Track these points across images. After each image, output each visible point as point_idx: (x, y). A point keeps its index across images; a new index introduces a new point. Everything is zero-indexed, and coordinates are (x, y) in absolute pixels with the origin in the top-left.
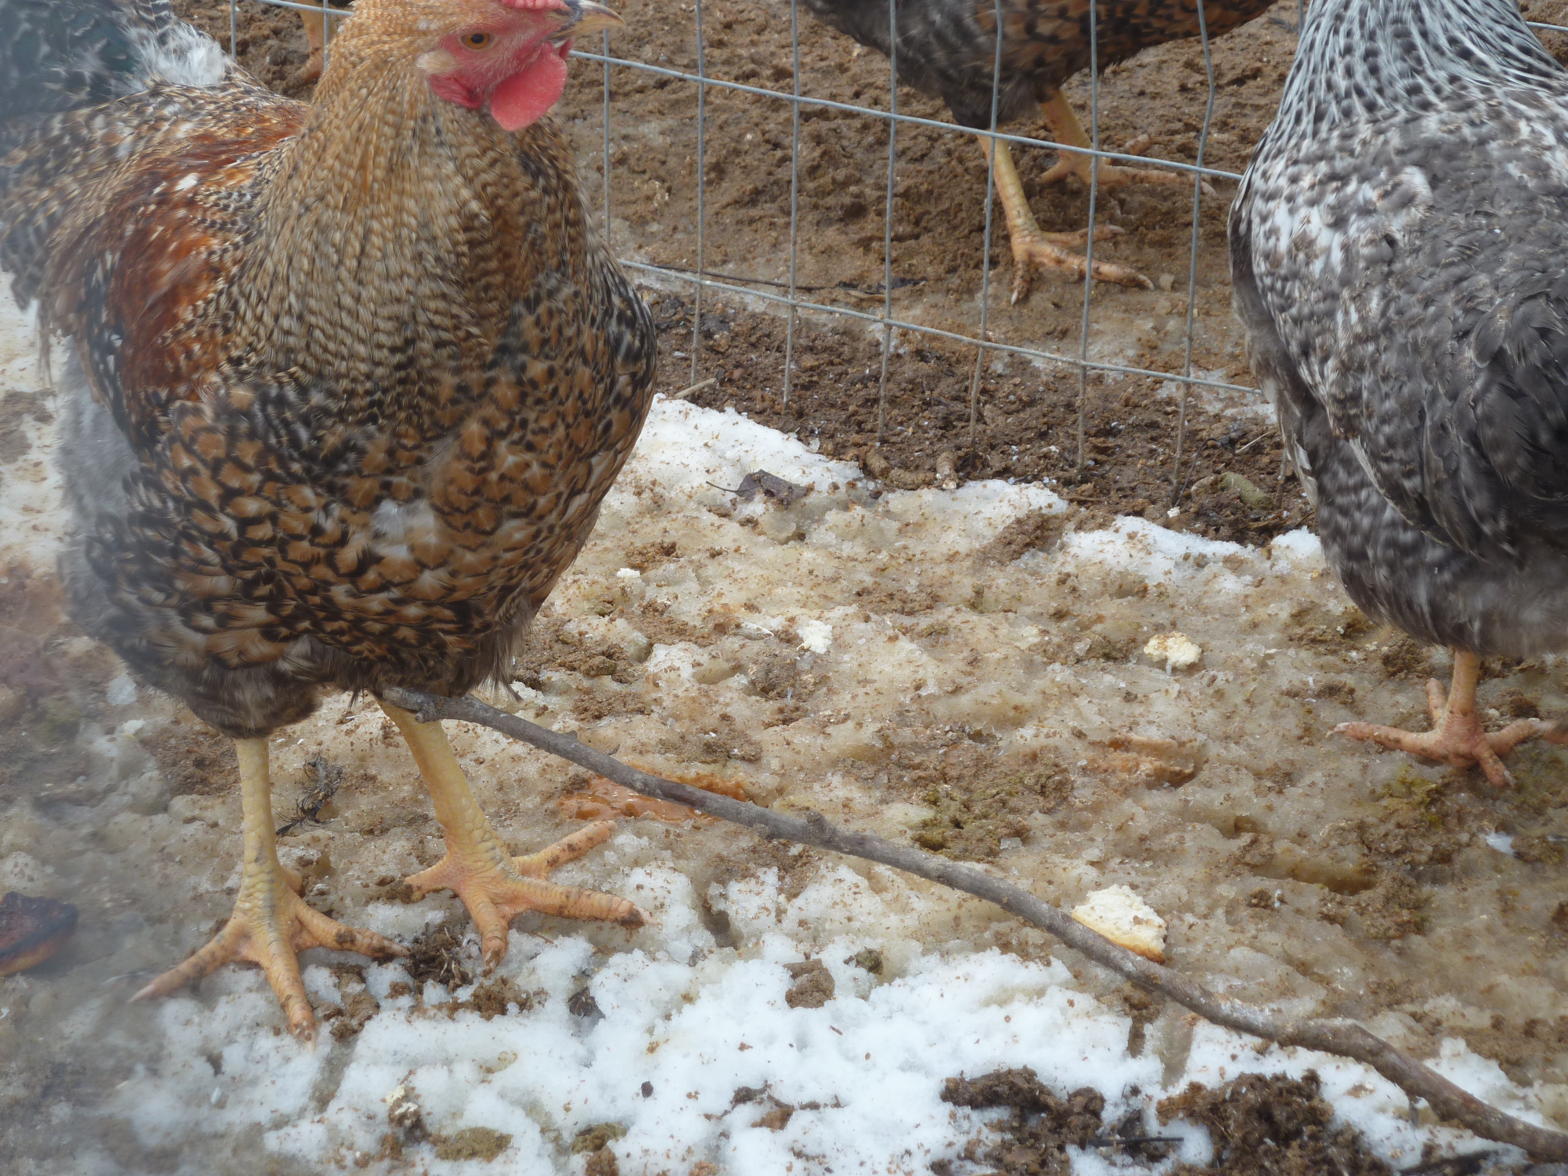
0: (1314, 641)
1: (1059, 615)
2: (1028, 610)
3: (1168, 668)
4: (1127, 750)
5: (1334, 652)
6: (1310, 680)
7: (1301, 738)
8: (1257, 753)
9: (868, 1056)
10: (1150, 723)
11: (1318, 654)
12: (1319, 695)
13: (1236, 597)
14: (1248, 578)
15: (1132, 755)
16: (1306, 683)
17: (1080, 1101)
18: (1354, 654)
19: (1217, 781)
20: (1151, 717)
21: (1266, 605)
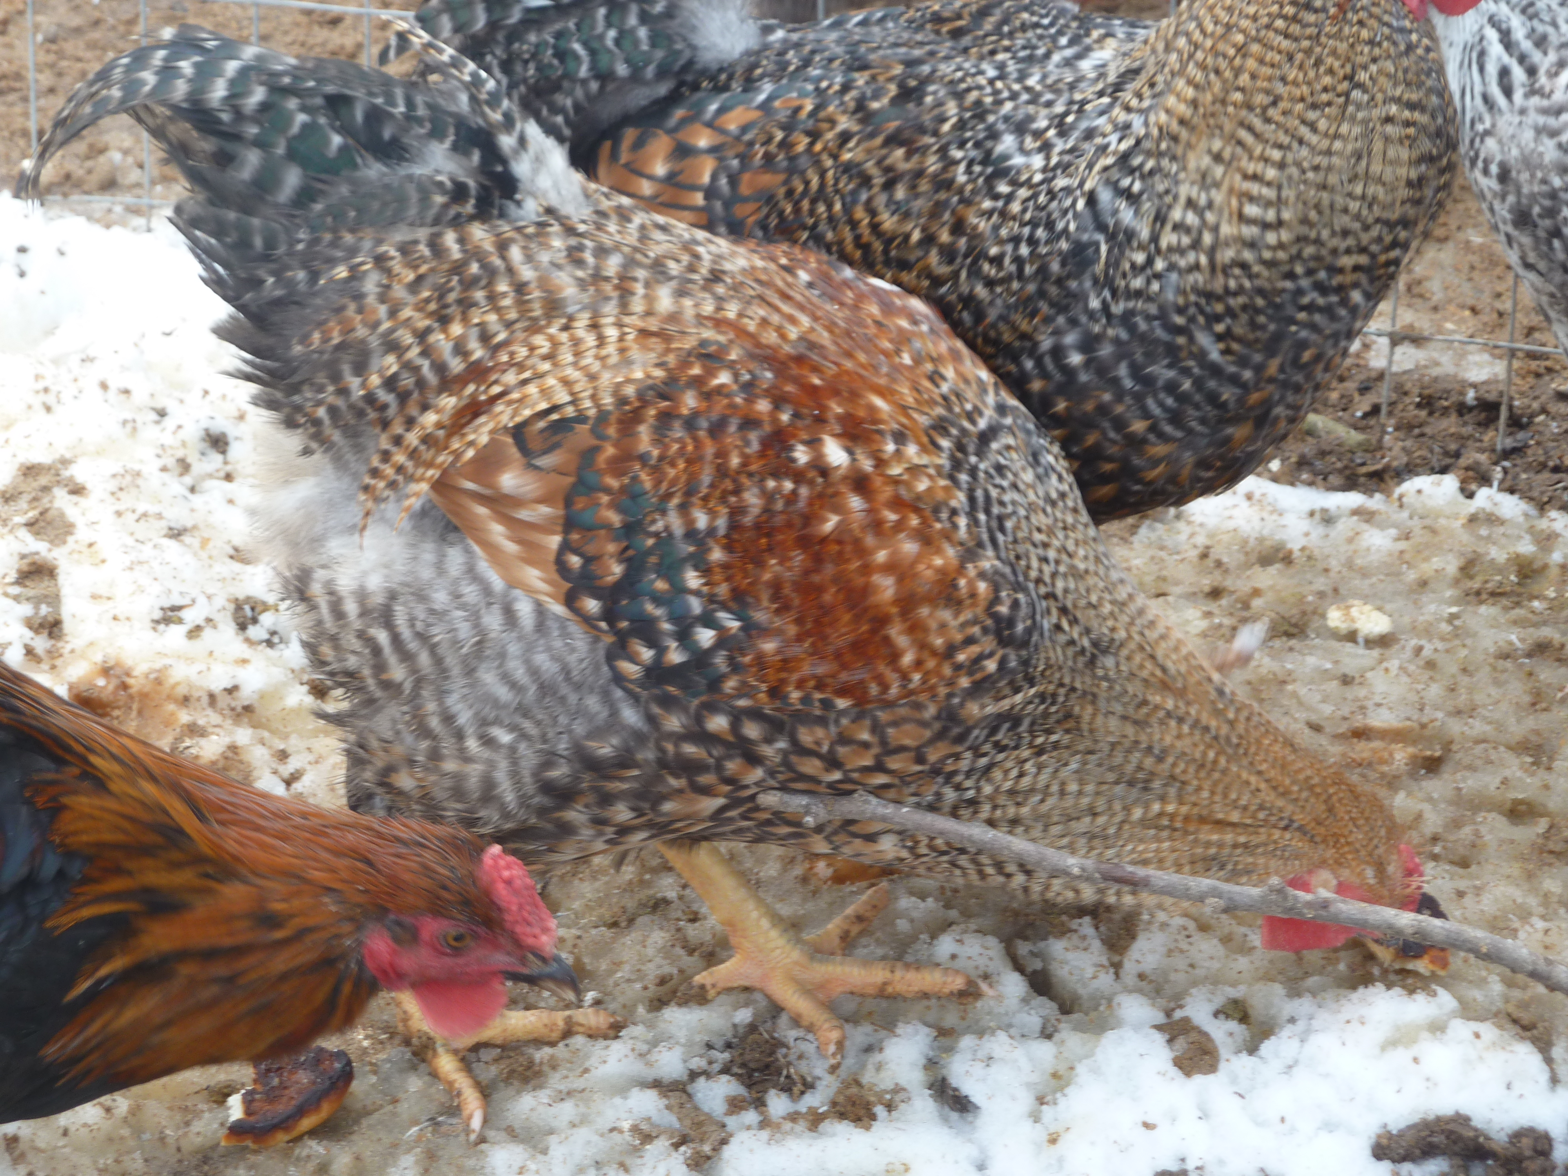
0: (1493, 594)
1: (1215, 593)
2: (1177, 590)
3: (1361, 640)
4: (1369, 739)
5: (1518, 604)
6: (1513, 638)
7: (1534, 704)
8: (1499, 726)
9: (1283, 1120)
10: (1379, 705)
11: (1506, 609)
12: (1529, 655)
13: (1390, 555)
14: (1393, 532)
15: (1377, 744)
16: (1511, 643)
17: (1526, 1142)
18: (1536, 604)
19: (1479, 763)
20: (1378, 699)
21: (1427, 559)
